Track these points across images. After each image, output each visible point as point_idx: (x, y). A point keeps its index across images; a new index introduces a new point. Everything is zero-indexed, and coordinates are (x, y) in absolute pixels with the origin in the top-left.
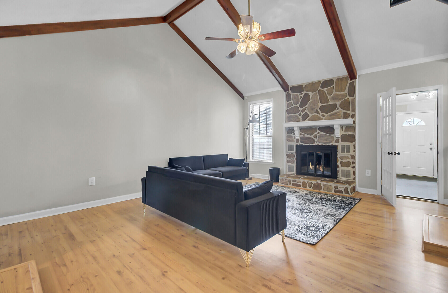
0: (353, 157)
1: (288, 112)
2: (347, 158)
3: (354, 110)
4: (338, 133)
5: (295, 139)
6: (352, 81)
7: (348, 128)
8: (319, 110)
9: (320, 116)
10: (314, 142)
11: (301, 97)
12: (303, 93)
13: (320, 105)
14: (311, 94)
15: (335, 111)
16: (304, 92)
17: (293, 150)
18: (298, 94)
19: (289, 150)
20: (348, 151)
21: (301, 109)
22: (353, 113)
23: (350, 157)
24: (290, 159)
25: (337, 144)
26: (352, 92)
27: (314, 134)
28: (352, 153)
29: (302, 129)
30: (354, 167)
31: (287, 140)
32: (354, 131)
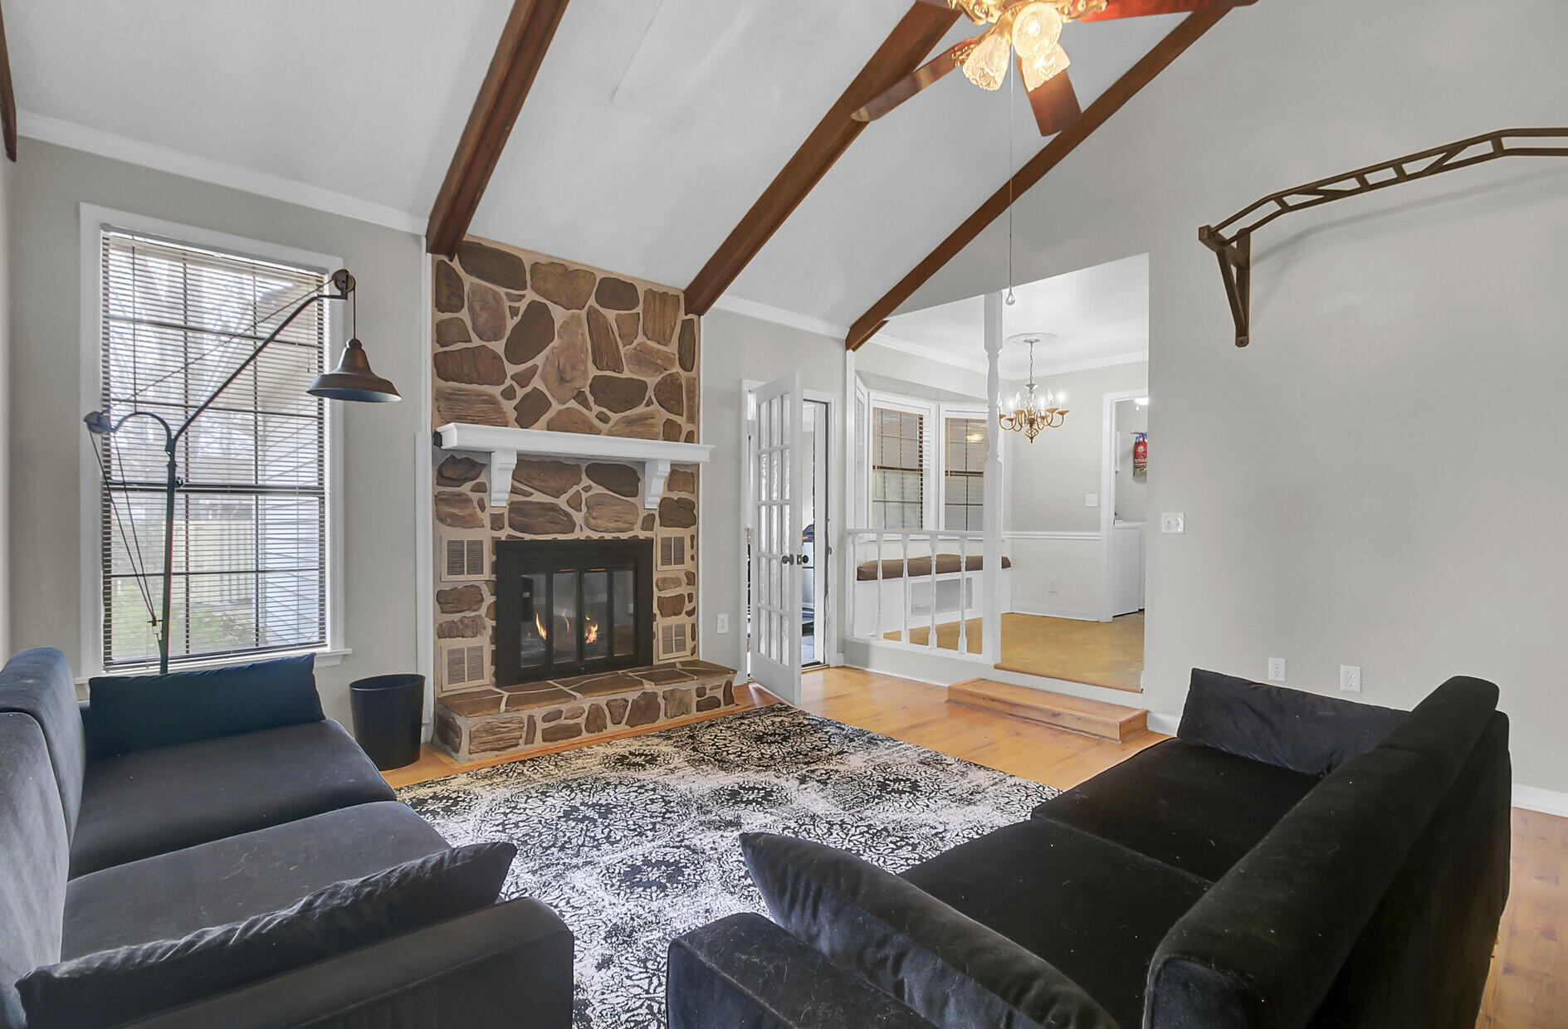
0: (692, 578)
1: (443, 366)
2: (676, 582)
3: (693, 418)
4: (654, 491)
5: (483, 508)
6: (690, 316)
7: (683, 476)
8: (587, 390)
9: (591, 415)
10: (571, 527)
11: (514, 312)
12: (524, 296)
13: (593, 372)
14: (559, 314)
15: (641, 409)
16: (530, 295)
17: (476, 568)
18: (502, 290)
19: (455, 567)
20: (680, 560)
21: (511, 369)
22: (691, 425)
23: (684, 579)
24: (456, 617)
25: (649, 534)
26: (688, 356)
27: (571, 492)
28: (688, 564)
29: (529, 467)
30: (691, 613)
31: (440, 518)
32: (694, 490)
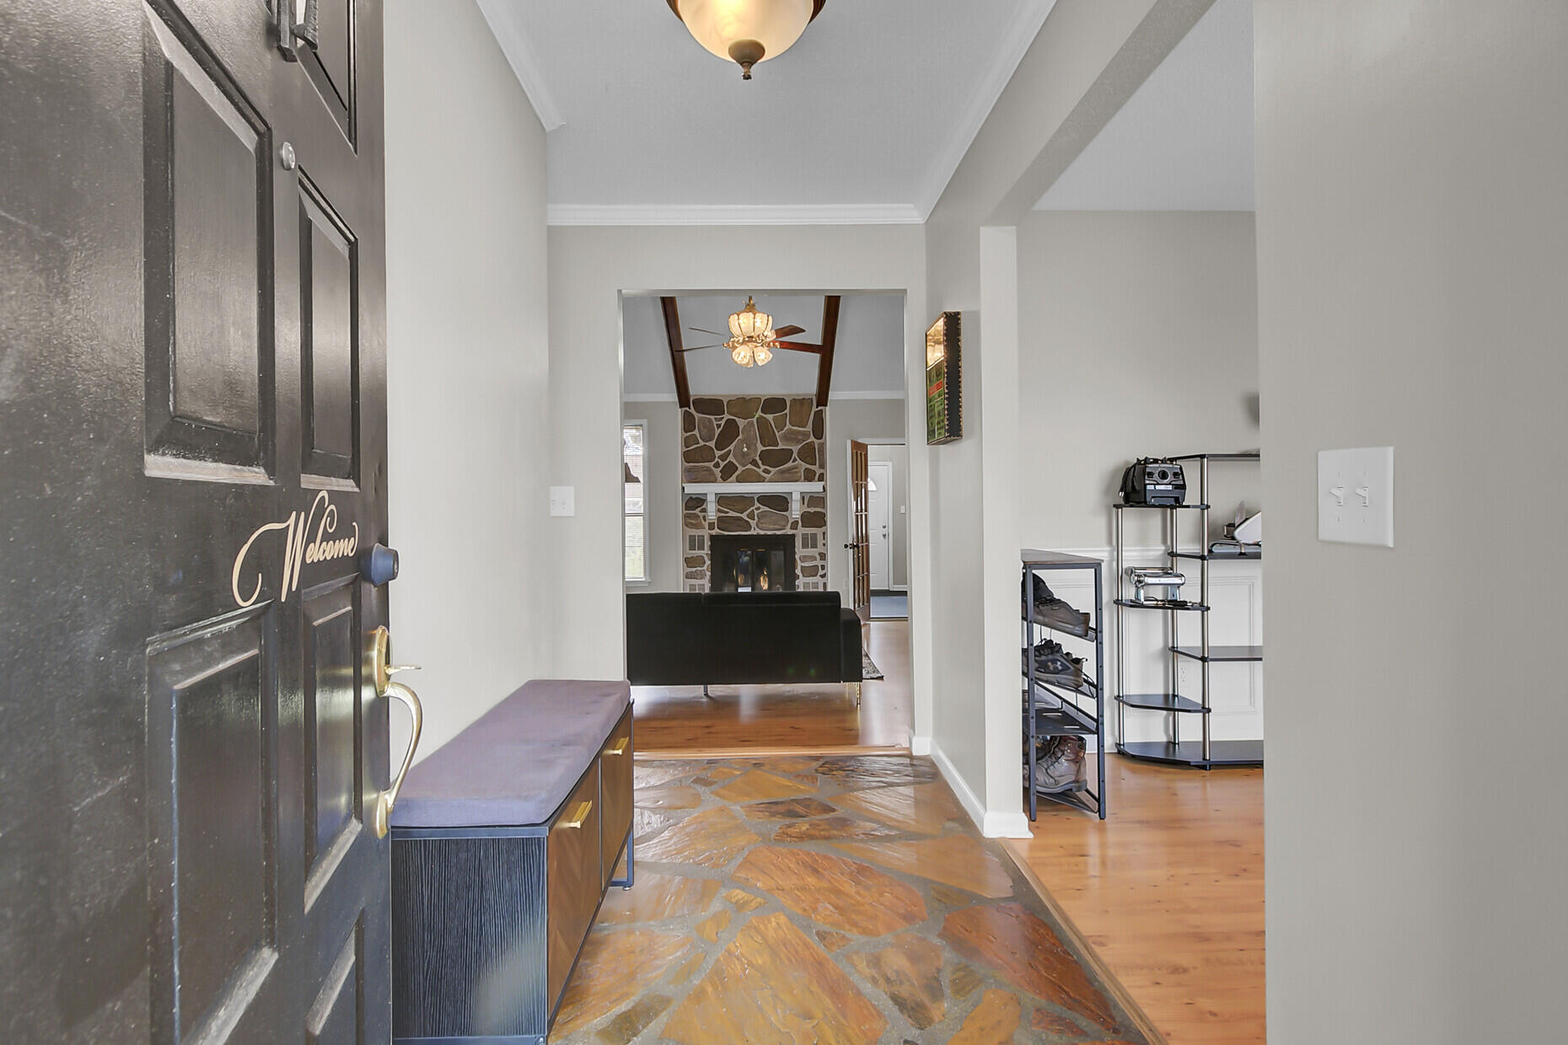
0: (823, 556)
1: (687, 457)
2: (814, 558)
3: (823, 466)
4: (796, 510)
5: (705, 520)
6: (820, 408)
7: (817, 500)
8: (758, 458)
9: (760, 471)
10: (749, 527)
11: (719, 426)
12: (723, 418)
13: (760, 448)
14: (741, 423)
15: (790, 464)
16: (727, 416)
17: (702, 548)
18: (712, 417)
19: (692, 548)
20: (814, 546)
21: (718, 453)
22: (822, 471)
23: (818, 557)
24: (694, 569)
25: (793, 532)
26: (819, 431)
27: (750, 510)
28: (820, 549)
29: (722, 500)
30: (823, 576)
31: (687, 524)
32: (824, 507)
